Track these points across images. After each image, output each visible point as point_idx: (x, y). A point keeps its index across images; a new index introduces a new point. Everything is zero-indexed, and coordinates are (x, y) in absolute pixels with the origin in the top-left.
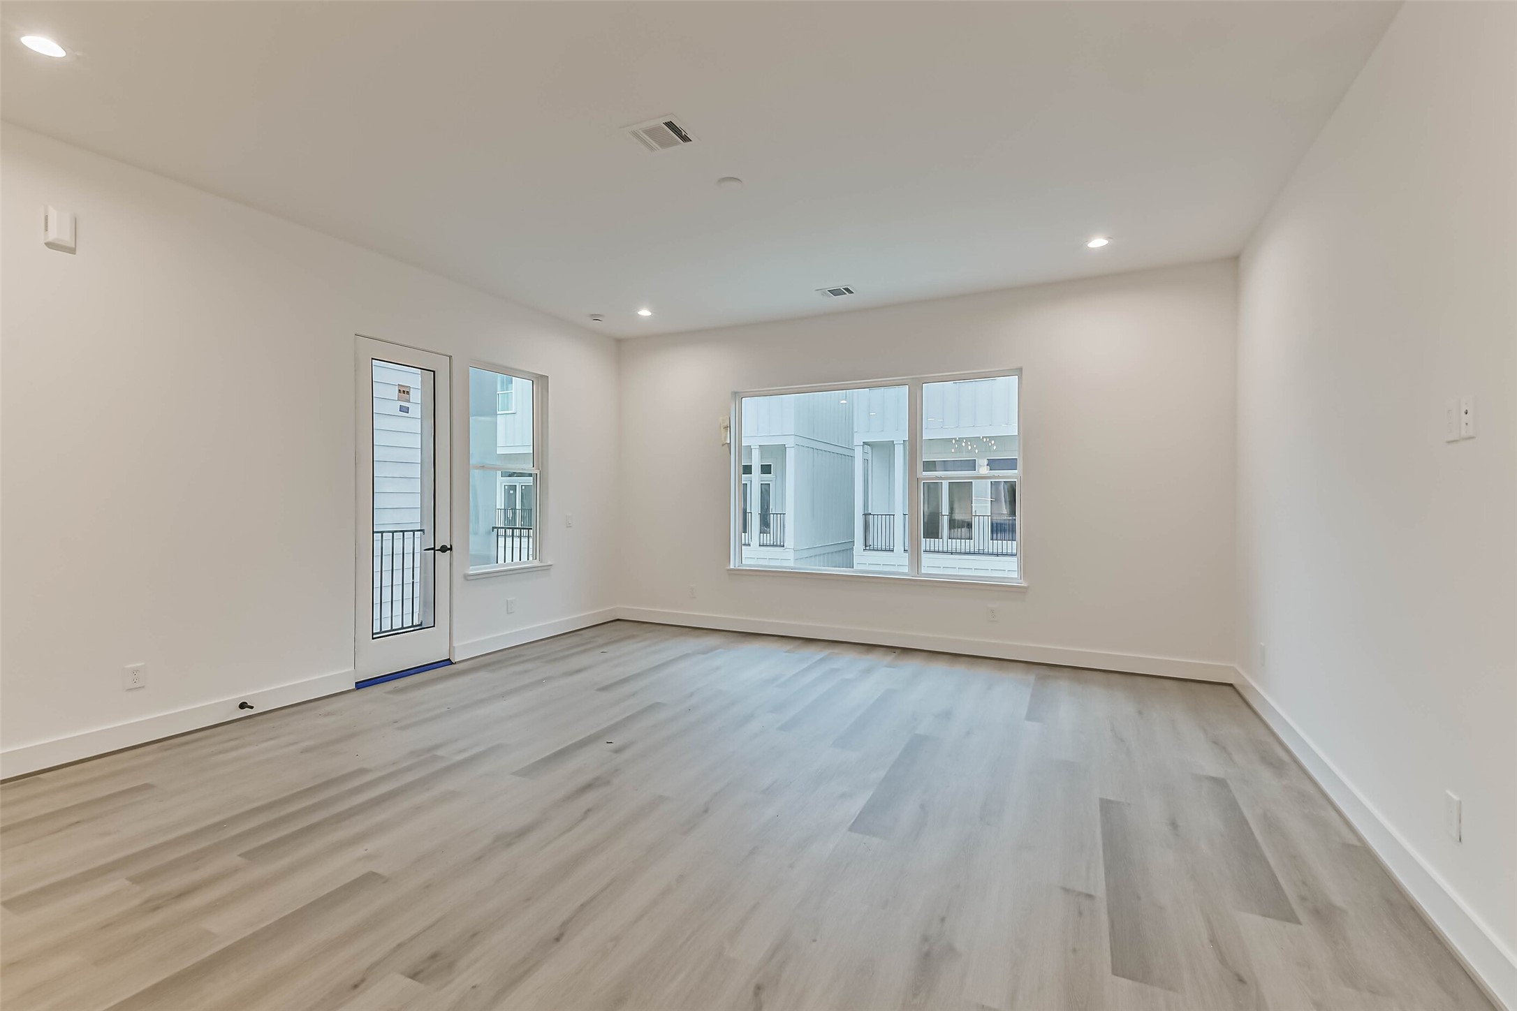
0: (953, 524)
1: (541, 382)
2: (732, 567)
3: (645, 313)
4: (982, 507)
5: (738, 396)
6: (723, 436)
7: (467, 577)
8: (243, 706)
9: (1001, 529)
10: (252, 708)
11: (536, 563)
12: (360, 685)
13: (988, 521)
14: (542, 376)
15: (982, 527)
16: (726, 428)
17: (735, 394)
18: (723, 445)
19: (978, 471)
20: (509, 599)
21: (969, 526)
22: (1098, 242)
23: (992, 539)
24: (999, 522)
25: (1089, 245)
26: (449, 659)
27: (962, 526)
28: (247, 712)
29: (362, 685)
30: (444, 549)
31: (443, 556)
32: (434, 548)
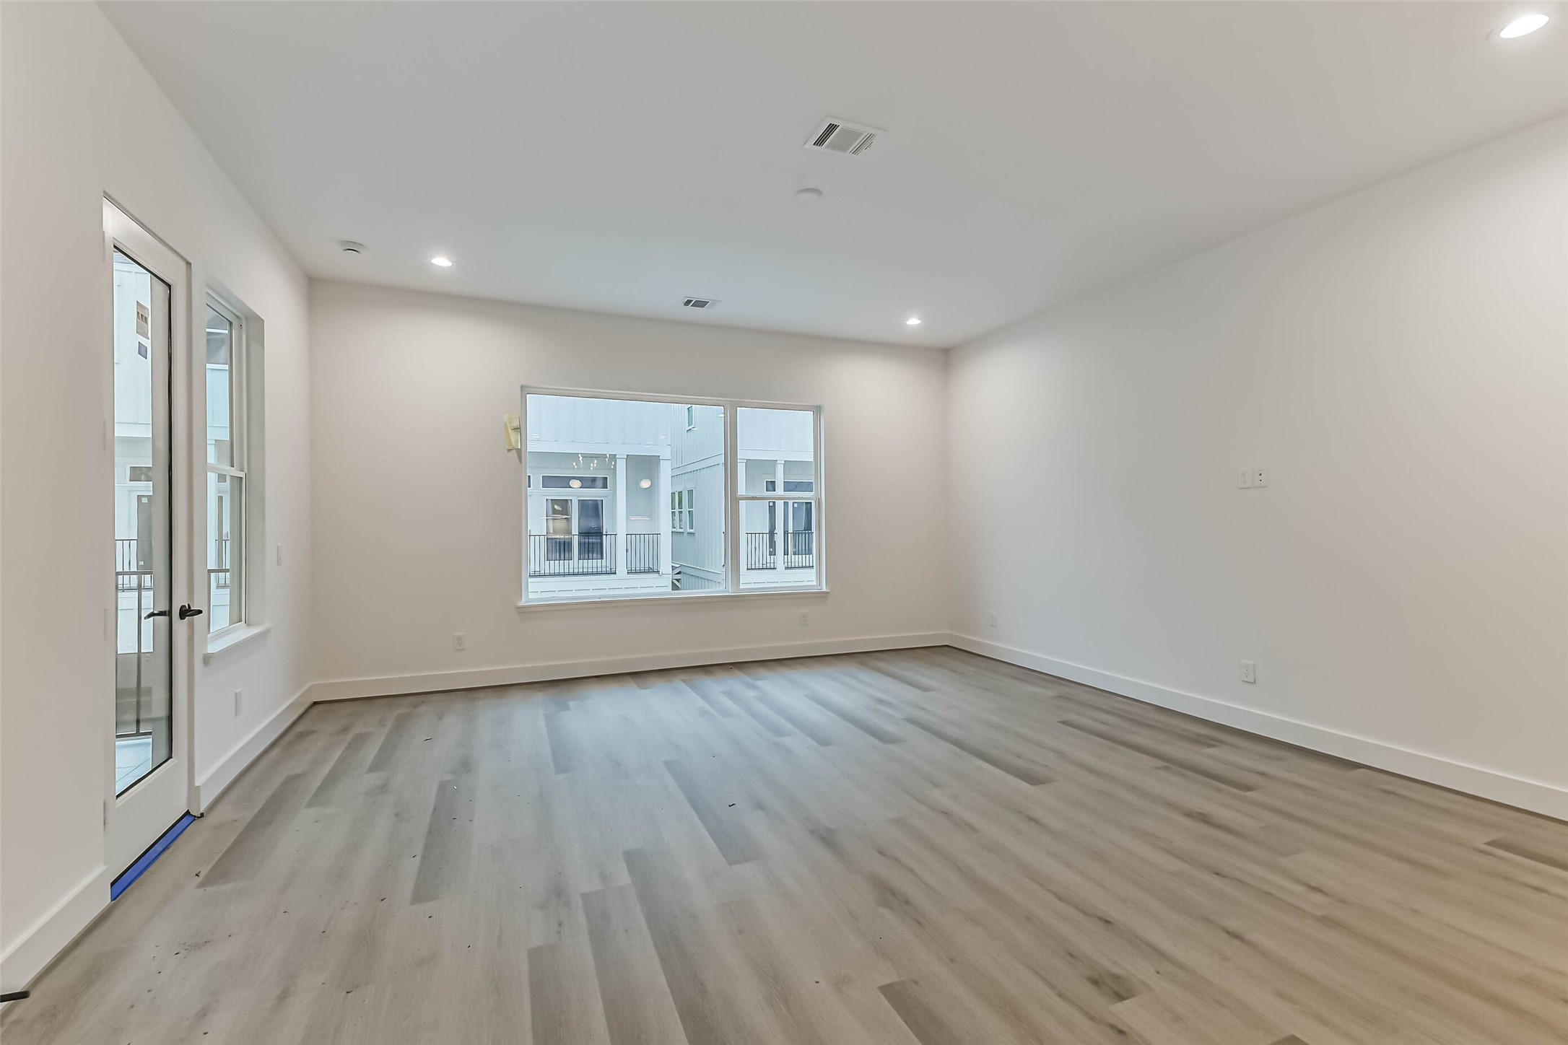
1: (249, 325)
2: (521, 605)
3: (442, 261)
5: (525, 390)
6: (511, 441)
7: (207, 659)
12: (121, 885)
14: (257, 318)
16: (514, 429)
17: (519, 387)
18: (509, 450)
20: (237, 691)
22: (913, 321)
25: (907, 323)
26: (188, 813)
29: (119, 886)
30: (185, 612)
31: (180, 626)
32: (169, 613)
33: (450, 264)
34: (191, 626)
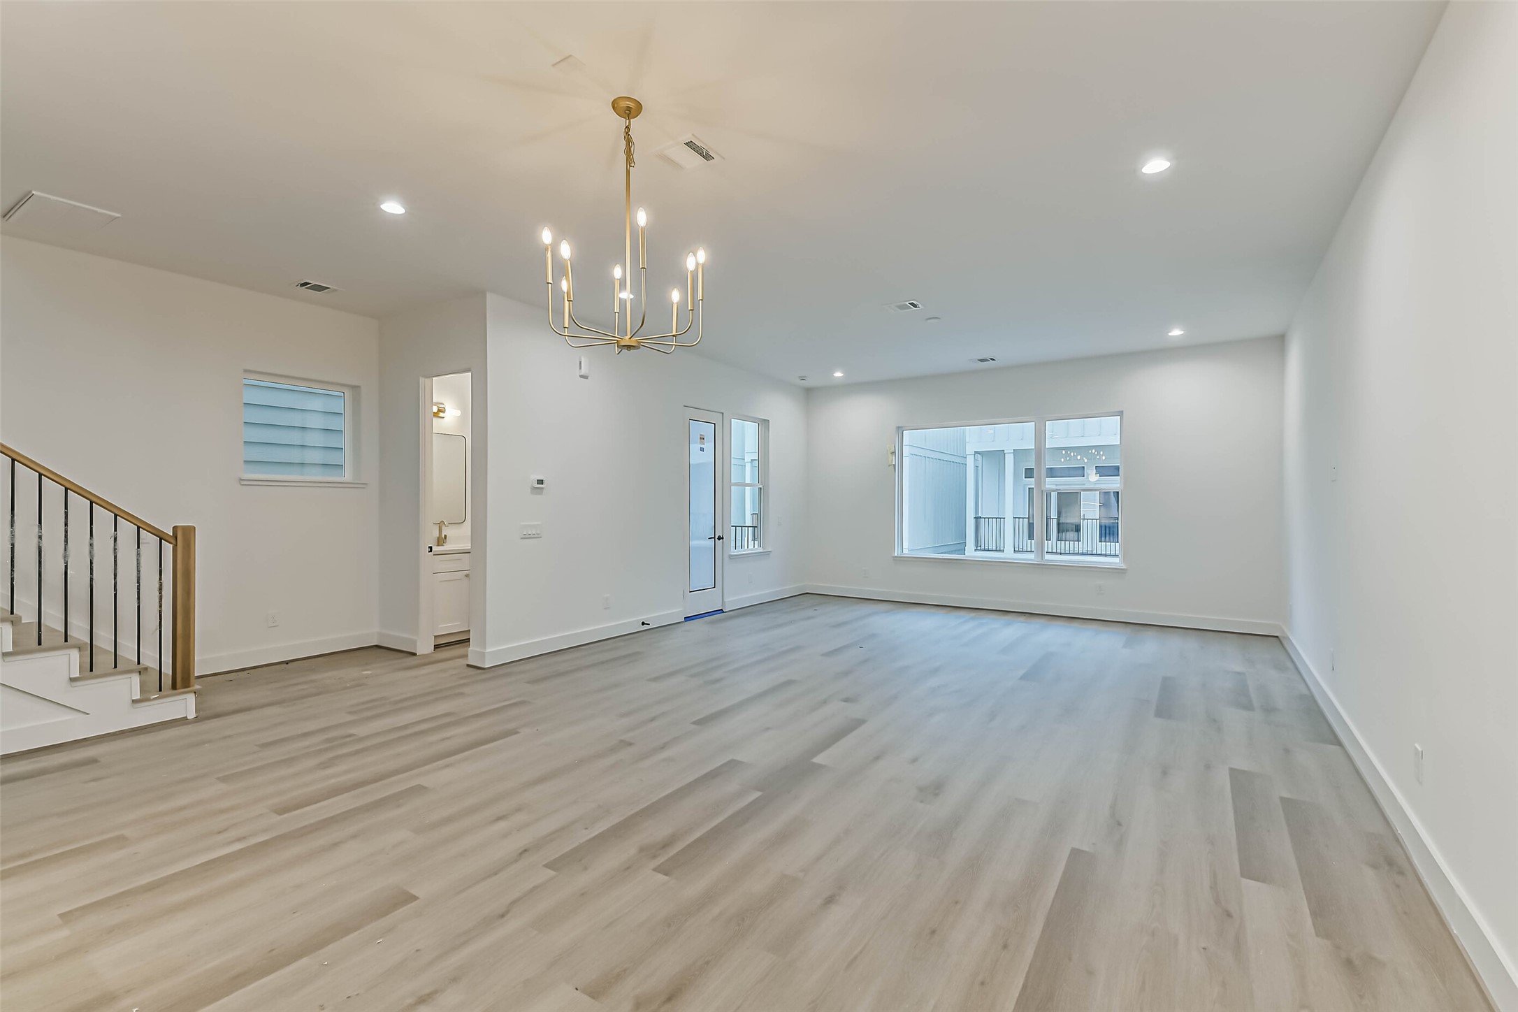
0: (1061, 528)
1: (764, 424)
2: (896, 555)
3: (838, 374)
4: (1090, 510)
5: (901, 430)
6: (890, 460)
7: (731, 557)
8: (643, 624)
9: (1108, 532)
10: (649, 624)
11: (761, 550)
12: (688, 619)
13: (1096, 525)
14: (765, 420)
15: (1091, 530)
16: (892, 453)
17: (898, 428)
18: (890, 466)
19: (1088, 478)
21: (1077, 529)
23: (1101, 541)
24: (1107, 525)
26: (722, 610)
27: (1072, 530)
28: (646, 627)
29: (687, 619)
30: (720, 538)
31: (719, 543)
32: (715, 538)
33: (842, 375)
34: (723, 542)
